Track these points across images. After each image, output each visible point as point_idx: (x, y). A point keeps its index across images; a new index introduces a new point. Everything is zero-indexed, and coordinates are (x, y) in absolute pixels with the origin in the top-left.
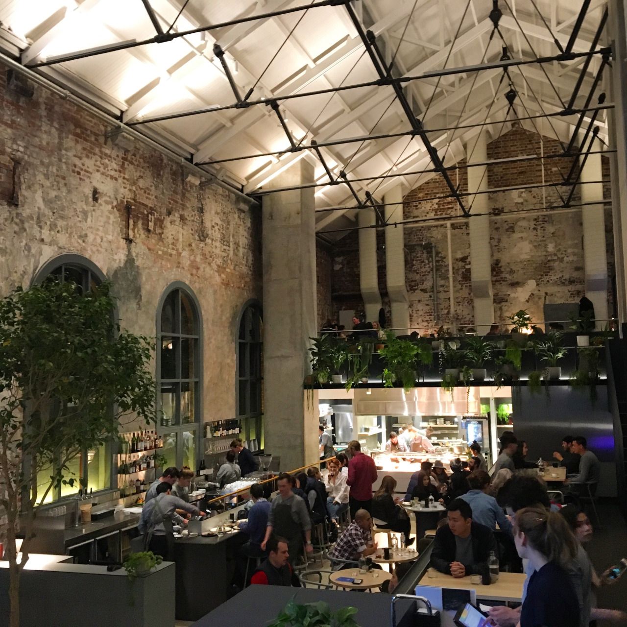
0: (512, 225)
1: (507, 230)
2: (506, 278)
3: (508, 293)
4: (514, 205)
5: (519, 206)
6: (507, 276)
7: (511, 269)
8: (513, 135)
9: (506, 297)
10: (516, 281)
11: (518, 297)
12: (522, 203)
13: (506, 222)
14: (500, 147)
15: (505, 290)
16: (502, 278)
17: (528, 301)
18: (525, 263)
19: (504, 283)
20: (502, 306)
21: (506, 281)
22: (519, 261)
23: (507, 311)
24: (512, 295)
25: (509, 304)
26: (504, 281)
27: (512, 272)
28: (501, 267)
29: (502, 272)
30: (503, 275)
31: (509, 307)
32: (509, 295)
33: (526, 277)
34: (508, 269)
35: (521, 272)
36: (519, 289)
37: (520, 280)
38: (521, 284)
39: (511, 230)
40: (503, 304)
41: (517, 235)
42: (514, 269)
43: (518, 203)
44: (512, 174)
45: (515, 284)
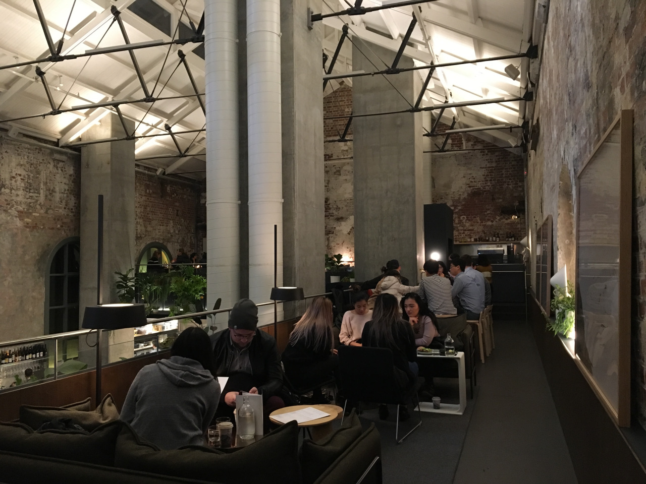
0: (339, 169)
1: (335, 173)
2: (333, 213)
3: (334, 226)
4: (341, 152)
5: (345, 152)
6: (334, 212)
7: (337, 206)
8: (342, 91)
9: (332, 230)
10: (341, 216)
11: (341, 230)
12: (347, 151)
13: (334, 166)
14: (331, 102)
15: (332, 223)
16: (330, 214)
17: (349, 234)
18: (348, 201)
19: (331, 218)
20: (329, 237)
21: (333, 216)
22: (343, 199)
23: (333, 241)
24: (337, 228)
25: (335, 236)
26: (331, 216)
27: (338, 208)
28: (329, 204)
29: (330, 209)
30: (331, 211)
31: (334, 238)
32: (335, 228)
33: (348, 213)
34: (335, 206)
35: (345, 208)
36: (343, 223)
37: (343, 216)
38: (344, 219)
39: (338, 173)
40: (330, 235)
41: (342, 178)
42: (340, 206)
43: (344, 151)
44: (340, 125)
45: (340, 219)
